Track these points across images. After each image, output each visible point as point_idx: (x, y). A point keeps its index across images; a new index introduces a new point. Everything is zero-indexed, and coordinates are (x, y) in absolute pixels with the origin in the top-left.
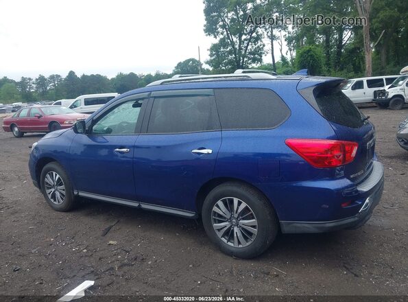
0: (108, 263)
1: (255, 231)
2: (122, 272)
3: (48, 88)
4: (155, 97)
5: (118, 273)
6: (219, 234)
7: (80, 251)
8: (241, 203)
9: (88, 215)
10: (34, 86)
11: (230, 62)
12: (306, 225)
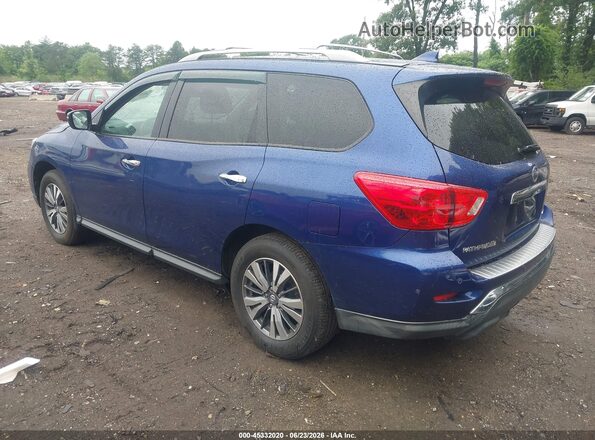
0: (77, 335)
1: (299, 317)
2: (88, 352)
3: (144, 64)
4: (185, 80)
5: (83, 353)
6: (252, 314)
7: (51, 308)
8: (283, 270)
9: (96, 254)
10: (126, 59)
11: (406, 44)
12: (375, 323)
